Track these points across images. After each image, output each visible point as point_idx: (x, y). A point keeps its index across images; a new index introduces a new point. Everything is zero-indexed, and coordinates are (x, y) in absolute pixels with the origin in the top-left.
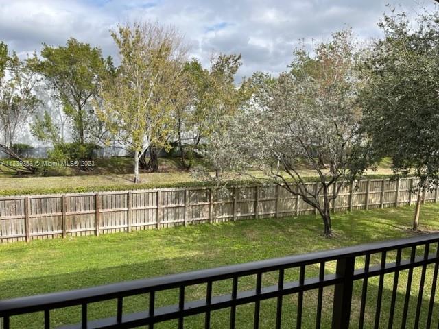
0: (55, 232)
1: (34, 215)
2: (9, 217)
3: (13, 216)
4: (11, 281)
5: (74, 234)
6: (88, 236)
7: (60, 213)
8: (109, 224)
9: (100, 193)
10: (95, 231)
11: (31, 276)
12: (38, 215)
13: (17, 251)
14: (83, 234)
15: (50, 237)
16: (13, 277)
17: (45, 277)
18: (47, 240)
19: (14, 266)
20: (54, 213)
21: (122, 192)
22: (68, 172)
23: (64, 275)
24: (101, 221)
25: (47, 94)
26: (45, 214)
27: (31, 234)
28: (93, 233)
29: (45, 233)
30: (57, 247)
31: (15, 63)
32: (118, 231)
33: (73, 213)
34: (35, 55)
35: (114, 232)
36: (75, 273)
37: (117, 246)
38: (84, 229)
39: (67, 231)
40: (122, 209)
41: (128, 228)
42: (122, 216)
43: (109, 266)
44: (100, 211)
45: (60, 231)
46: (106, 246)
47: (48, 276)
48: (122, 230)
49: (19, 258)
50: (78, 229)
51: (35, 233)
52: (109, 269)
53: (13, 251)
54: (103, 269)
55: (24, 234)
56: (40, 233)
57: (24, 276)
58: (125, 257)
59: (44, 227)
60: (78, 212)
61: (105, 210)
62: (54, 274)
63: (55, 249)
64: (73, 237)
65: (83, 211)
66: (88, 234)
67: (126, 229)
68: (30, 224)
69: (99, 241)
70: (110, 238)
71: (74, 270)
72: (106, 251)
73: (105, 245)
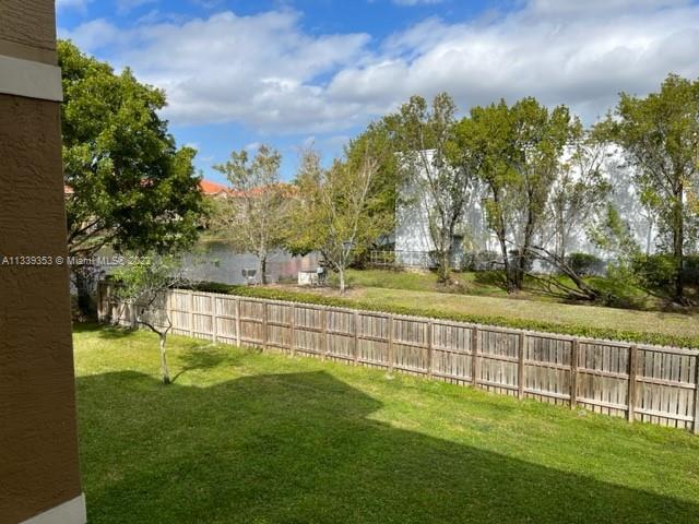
0: (559, 395)
1: (530, 361)
2: (499, 356)
3: (503, 357)
4: (467, 447)
5: (589, 408)
6: (613, 418)
7: (568, 367)
8: (655, 405)
9: (640, 345)
10: (627, 412)
11: (495, 450)
12: (537, 362)
13: (501, 409)
14: (605, 412)
15: (552, 402)
16: (473, 443)
17: (511, 459)
18: (547, 405)
19: (486, 429)
20: (560, 365)
21: (685, 351)
22: (650, 304)
23: (539, 466)
24: (638, 398)
25: (627, 176)
26: (547, 363)
27: (525, 389)
28: (622, 415)
29: (545, 392)
30: (557, 420)
31: (576, 132)
32: (672, 424)
33: (590, 370)
34: (608, 116)
35: (663, 423)
36: (555, 471)
37: (656, 452)
38: (607, 403)
39: (577, 398)
40: (683, 383)
41: (693, 423)
42: (682, 398)
43: (620, 482)
44: (638, 377)
45: (567, 396)
46: (636, 446)
47: (516, 459)
48: (681, 425)
49: (497, 420)
50: (597, 401)
51: (531, 389)
52: (616, 487)
53: (497, 407)
54: (604, 483)
55: (516, 386)
56: (538, 390)
57: (487, 447)
58: (659, 476)
59: (545, 383)
60: (598, 370)
61: (648, 378)
62: (527, 460)
63: (552, 421)
64: (588, 411)
65: (606, 371)
66: (613, 414)
67: (689, 425)
68: (525, 373)
69: (628, 433)
70: (651, 433)
71: (558, 465)
72: (632, 453)
73: (638, 442)
